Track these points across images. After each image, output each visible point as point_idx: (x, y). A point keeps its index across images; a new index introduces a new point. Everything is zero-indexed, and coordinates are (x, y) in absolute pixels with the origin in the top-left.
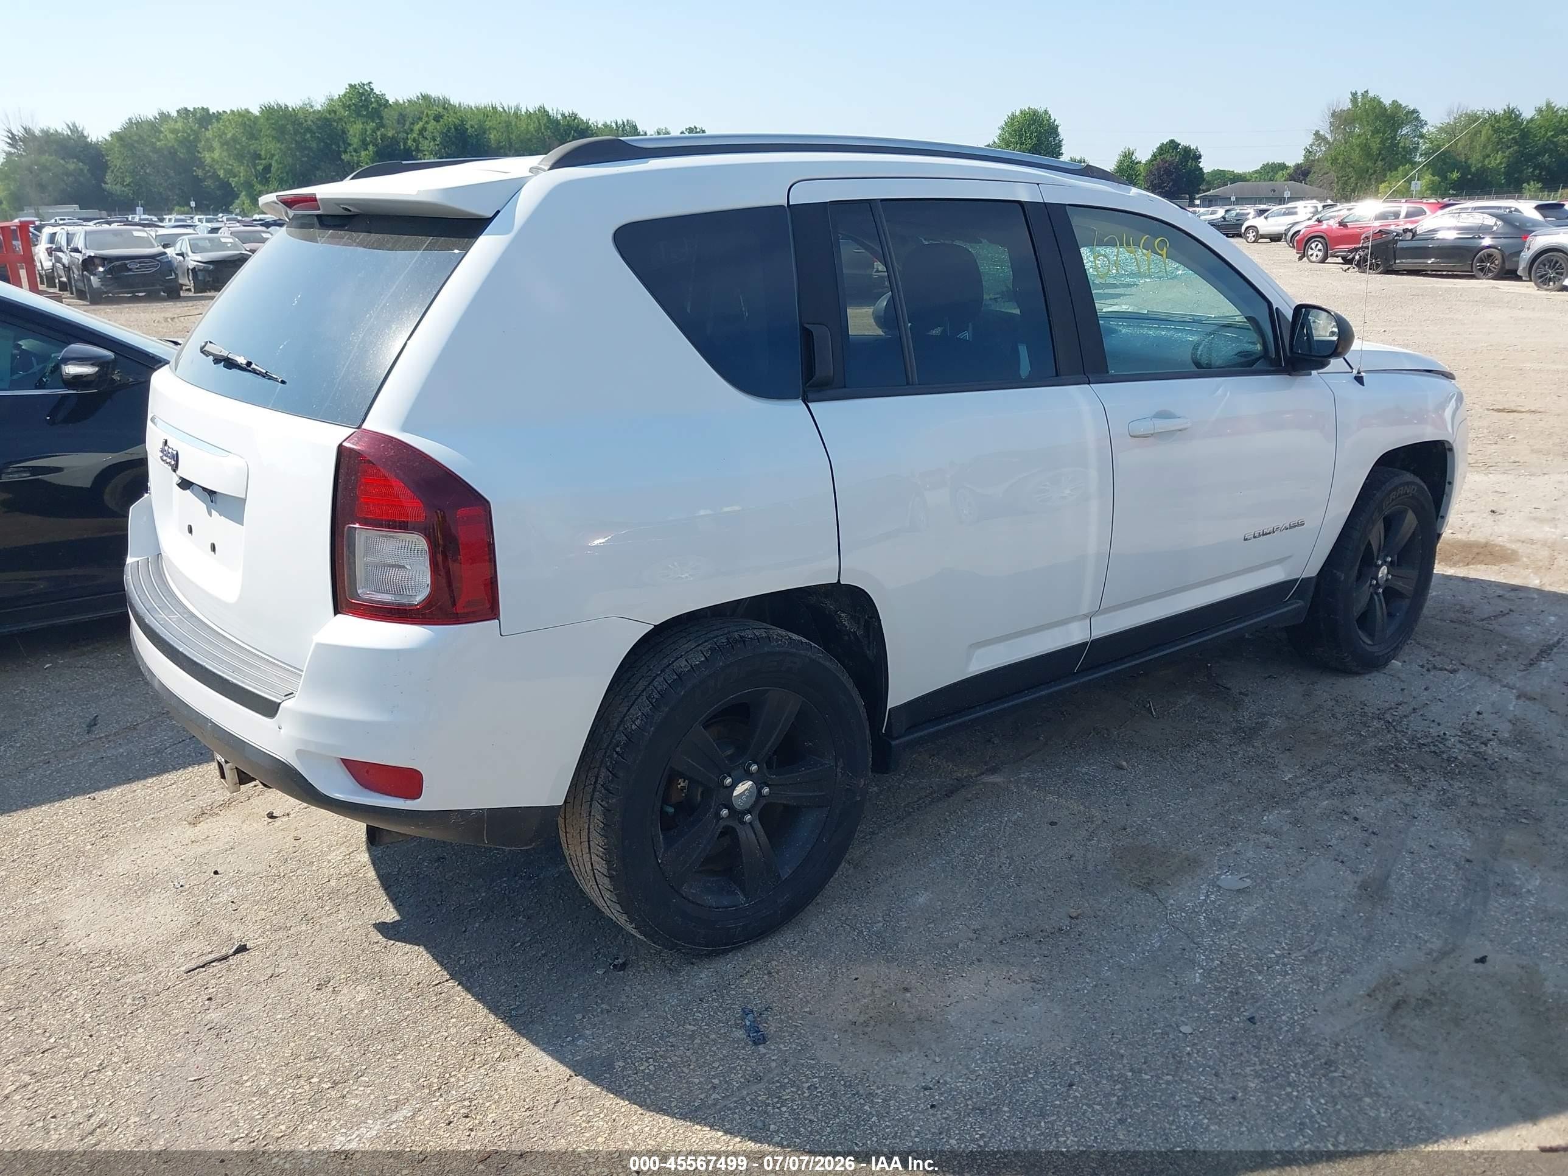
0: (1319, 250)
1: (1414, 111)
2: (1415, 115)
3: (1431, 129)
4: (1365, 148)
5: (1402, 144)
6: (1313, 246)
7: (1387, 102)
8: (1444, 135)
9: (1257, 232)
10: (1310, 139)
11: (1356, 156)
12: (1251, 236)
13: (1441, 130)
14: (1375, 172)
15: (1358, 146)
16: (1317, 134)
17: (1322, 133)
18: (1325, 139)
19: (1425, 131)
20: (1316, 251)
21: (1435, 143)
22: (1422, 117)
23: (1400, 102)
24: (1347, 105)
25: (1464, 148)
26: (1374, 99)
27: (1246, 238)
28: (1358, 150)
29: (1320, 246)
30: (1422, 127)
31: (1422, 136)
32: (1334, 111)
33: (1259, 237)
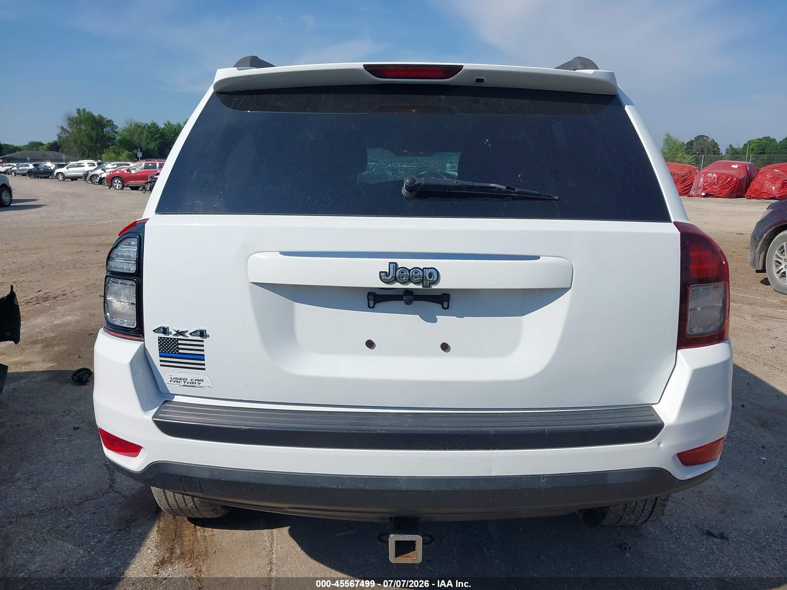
0: (119, 184)
1: (110, 121)
2: (111, 123)
3: (119, 130)
4: (89, 136)
5: (107, 136)
6: (116, 181)
7: (96, 114)
8: (126, 133)
9: (64, 175)
10: (59, 131)
11: (85, 139)
12: (61, 177)
13: (124, 130)
14: (97, 148)
15: (86, 135)
16: (62, 128)
17: (65, 127)
18: (67, 131)
19: (117, 130)
20: (117, 183)
21: (123, 136)
22: (115, 123)
23: (103, 115)
24: (76, 115)
25: (137, 139)
26: (89, 113)
27: (58, 179)
28: (86, 138)
29: (119, 181)
30: (115, 128)
31: (117, 133)
32: (69, 117)
33: (65, 178)
